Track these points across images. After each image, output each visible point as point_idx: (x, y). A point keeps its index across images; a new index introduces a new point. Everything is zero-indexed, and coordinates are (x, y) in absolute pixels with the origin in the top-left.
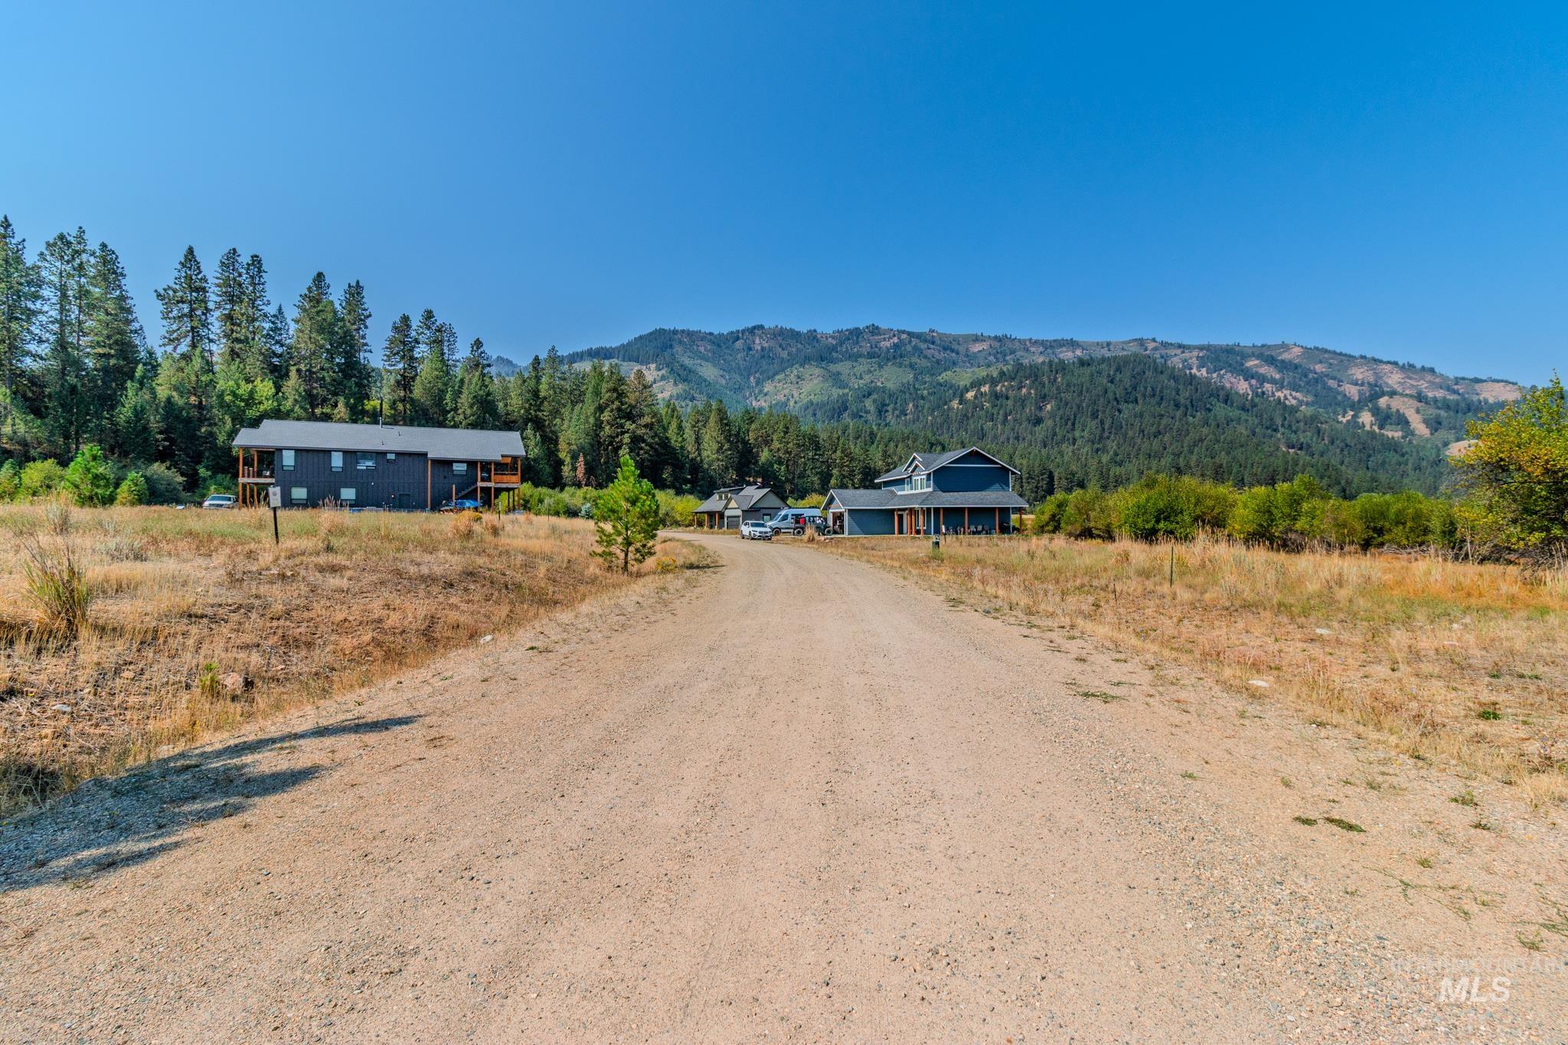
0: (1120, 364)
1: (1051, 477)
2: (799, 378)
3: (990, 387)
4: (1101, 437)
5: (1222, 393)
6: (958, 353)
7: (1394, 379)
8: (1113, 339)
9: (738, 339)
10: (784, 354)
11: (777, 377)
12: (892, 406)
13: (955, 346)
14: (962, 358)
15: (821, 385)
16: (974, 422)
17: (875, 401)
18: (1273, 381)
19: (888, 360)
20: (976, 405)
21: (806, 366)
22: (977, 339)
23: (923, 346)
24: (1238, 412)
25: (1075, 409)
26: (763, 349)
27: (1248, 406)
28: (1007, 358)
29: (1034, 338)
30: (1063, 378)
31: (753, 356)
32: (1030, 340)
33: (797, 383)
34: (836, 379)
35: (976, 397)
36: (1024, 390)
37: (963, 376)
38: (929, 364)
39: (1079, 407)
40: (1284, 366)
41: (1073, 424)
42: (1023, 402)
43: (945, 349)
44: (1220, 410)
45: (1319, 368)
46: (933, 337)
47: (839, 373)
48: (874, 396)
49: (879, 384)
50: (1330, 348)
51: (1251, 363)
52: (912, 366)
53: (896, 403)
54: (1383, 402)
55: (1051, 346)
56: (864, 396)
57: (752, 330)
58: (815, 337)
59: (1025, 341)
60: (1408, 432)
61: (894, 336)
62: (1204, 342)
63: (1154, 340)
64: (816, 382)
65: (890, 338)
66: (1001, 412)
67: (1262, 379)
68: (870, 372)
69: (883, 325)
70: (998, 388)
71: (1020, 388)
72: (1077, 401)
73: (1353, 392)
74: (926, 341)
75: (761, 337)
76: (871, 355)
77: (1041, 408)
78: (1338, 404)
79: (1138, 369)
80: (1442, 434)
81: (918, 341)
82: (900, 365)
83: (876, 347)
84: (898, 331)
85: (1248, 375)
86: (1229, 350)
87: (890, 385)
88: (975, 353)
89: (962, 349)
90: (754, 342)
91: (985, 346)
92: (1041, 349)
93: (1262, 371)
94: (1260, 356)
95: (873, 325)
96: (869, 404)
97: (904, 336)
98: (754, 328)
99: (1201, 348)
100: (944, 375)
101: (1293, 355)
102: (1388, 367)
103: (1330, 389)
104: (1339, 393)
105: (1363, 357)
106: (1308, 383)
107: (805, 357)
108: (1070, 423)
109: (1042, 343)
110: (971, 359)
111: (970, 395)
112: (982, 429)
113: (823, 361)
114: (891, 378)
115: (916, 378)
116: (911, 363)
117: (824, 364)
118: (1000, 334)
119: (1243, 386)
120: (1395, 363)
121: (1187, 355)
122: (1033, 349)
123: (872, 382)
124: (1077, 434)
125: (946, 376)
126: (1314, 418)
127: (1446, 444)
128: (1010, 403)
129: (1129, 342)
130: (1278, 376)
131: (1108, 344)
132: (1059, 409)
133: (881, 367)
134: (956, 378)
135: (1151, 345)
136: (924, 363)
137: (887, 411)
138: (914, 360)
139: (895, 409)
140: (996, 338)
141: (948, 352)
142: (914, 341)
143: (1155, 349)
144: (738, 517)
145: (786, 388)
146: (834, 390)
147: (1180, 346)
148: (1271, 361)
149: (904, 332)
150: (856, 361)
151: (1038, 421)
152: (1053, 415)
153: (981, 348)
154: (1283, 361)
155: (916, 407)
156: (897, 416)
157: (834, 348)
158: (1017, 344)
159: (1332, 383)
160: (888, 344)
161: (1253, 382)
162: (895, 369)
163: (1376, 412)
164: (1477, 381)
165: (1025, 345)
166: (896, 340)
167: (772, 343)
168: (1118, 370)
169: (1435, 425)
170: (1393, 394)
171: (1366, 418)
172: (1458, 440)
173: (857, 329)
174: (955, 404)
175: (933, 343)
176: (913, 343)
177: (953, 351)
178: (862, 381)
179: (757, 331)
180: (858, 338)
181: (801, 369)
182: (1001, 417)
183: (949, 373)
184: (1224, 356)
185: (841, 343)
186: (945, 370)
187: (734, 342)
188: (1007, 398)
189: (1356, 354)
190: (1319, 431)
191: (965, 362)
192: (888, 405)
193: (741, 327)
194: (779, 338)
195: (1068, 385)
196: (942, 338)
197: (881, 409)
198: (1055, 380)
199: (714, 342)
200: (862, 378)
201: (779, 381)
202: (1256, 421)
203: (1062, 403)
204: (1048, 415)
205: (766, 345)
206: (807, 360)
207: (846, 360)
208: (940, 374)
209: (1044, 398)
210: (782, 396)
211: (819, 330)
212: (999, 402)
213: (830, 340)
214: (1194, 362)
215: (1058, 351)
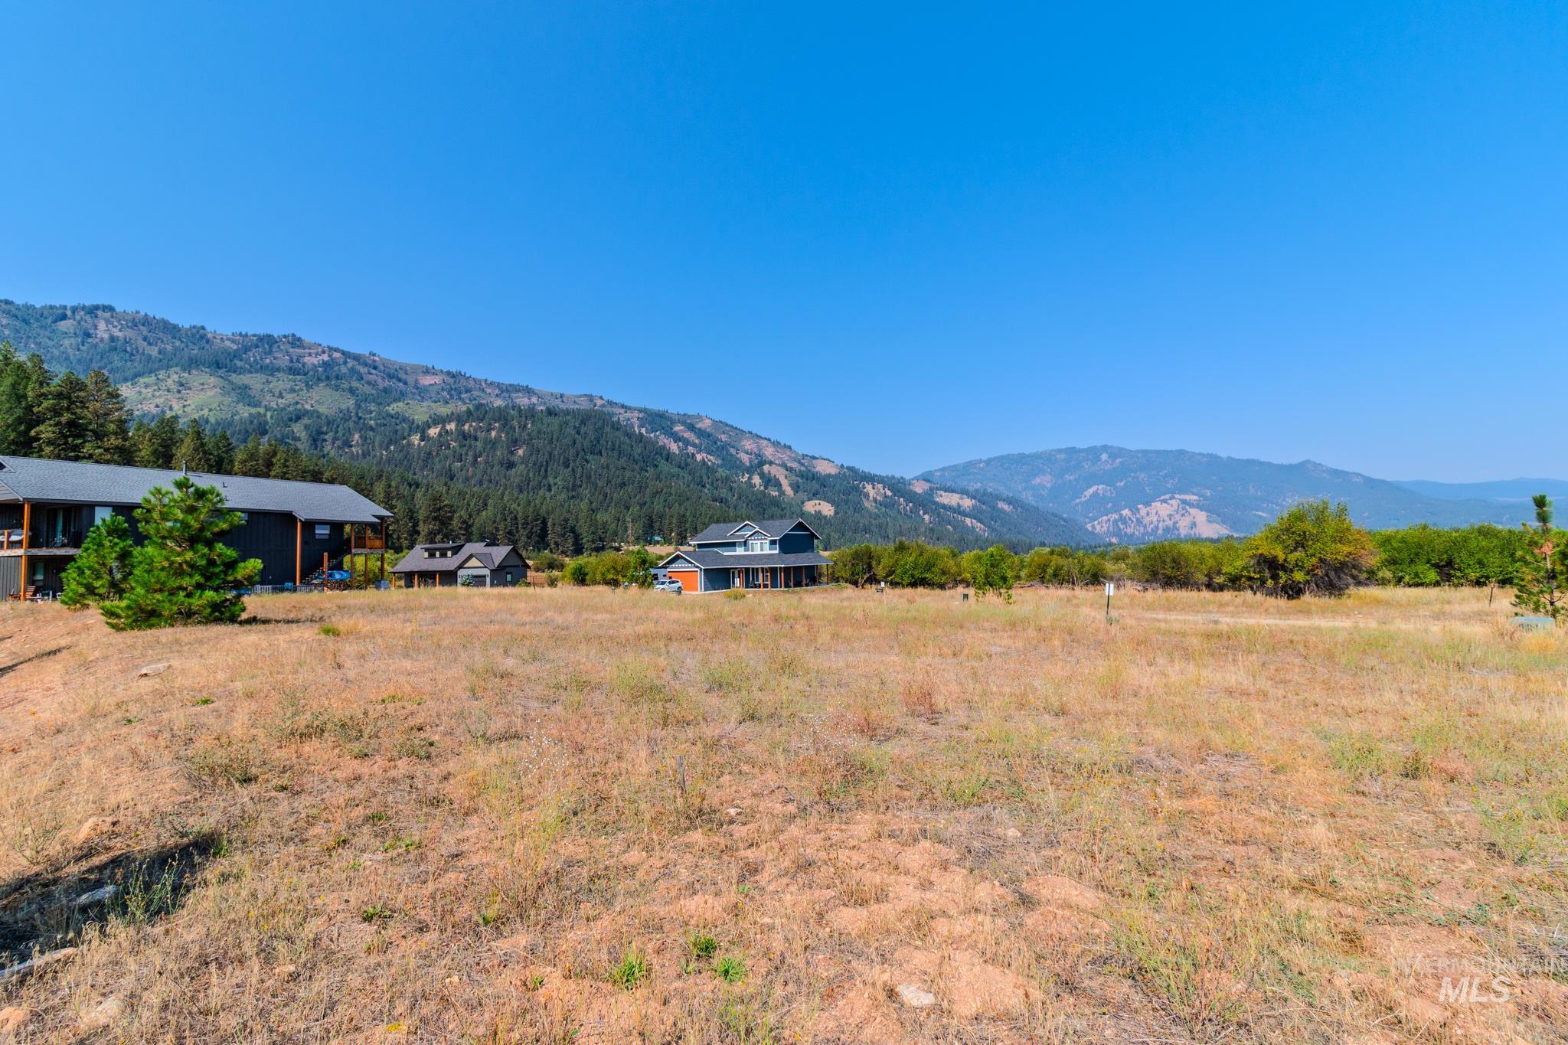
0: (585, 418)
1: (544, 522)
2: (182, 385)
3: (457, 425)
4: (574, 485)
5: (664, 453)
6: (406, 383)
7: (769, 452)
8: (567, 392)
9: (64, 317)
10: (153, 351)
11: (142, 380)
12: (331, 434)
13: (403, 376)
14: (410, 389)
15: (219, 399)
16: (440, 462)
17: (306, 427)
18: (694, 445)
19: (319, 379)
20: (442, 441)
21: (194, 372)
22: (427, 371)
23: (363, 370)
24: (677, 470)
25: (547, 456)
26: (112, 339)
27: (683, 465)
28: (463, 396)
29: (490, 380)
30: (533, 426)
31: (95, 346)
32: (486, 381)
33: (179, 392)
34: (243, 394)
35: (440, 435)
36: (493, 433)
37: (420, 412)
38: (374, 392)
39: (550, 454)
40: (701, 433)
41: (546, 471)
42: (494, 443)
43: (391, 377)
44: (664, 466)
45: (724, 438)
46: (374, 361)
47: (246, 387)
48: (306, 421)
49: (308, 407)
50: (729, 422)
51: (678, 428)
52: (352, 391)
53: (337, 432)
54: (766, 468)
55: (507, 391)
56: (291, 420)
57: (93, 310)
58: (203, 337)
59: (480, 381)
60: (782, 493)
61: (324, 352)
62: (641, 405)
63: (601, 398)
64: (210, 393)
65: (317, 354)
66: (470, 453)
67: (687, 443)
68: (292, 390)
69: (308, 338)
70: (466, 427)
71: (489, 430)
72: (548, 448)
73: (745, 458)
74: (365, 364)
75: (108, 322)
76: (292, 371)
77: (512, 453)
78: (738, 468)
79: (600, 424)
80: (800, 494)
81: (355, 363)
82: (337, 388)
83: (298, 361)
84: (329, 347)
85: (677, 438)
86: (662, 416)
87: (322, 409)
88: (425, 386)
89: (411, 380)
90: (96, 328)
91: (437, 380)
92: (497, 391)
93: (686, 435)
94: (684, 423)
95: (294, 335)
96: (298, 429)
97: (337, 355)
98: (97, 307)
99: (640, 411)
100: (394, 405)
101: (705, 425)
102: (765, 442)
103: (731, 455)
104: (737, 459)
105: (750, 433)
106: (717, 449)
107: (191, 359)
108: (543, 470)
109: (499, 386)
110: (422, 393)
111: (433, 432)
112: (450, 470)
113: (220, 368)
114: (325, 401)
115: (358, 407)
116: (351, 388)
117: (221, 372)
118: (453, 370)
119: (674, 448)
120: (769, 440)
121: (629, 415)
122: (488, 391)
123: (297, 403)
124: (551, 480)
125: (394, 408)
126: (727, 478)
127: (803, 503)
128: (479, 444)
129: (581, 396)
130: (697, 441)
131: (562, 396)
132: (531, 455)
133: (309, 387)
134: (410, 411)
135: (599, 402)
136: (368, 389)
137: (325, 440)
138: (355, 384)
139: (335, 439)
140: (449, 373)
141: (394, 380)
142: (351, 363)
143: (603, 406)
144: (484, 576)
145: (160, 396)
146: (240, 406)
147: (623, 406)
148: (691, 428)
149: (337, 350)
150: (272, 375)
151: (511, 465)
152: (524, 460)
153: (432, 382)
154: (700, 429)
155: (364, 438)
156: (339, 447)
157: (236, 355)
158: (472, 382)
159: (733, 451)
160: (315, 361)
161: (681, 444)
162: (328, 391)
163: (762, 475)
164: (814, 458)
165: (481, 385)
166: (326, 357)
167: (130, 333)
168: (583, 422)
169: (796, 488)
170: (771, 463)
171: (757, 480)
172: (809, 500)
173: (269, 336)
174: (415, 439)
175: (375, 368)
176: (350, 365)
177: (400, 380)
178: (280, 401)
179: (100, 313)
180: (271, 347)
181: (186, 375)
182: (470, 458)
183: (401, 404)
184: (657, 419)
185: (246, 350)
186: (395, 400)
187: (55, 321)
188: (476, 439)
189: (746, 430)
190: (731, 489)
191: (414, 394)
192: (326, 433)
193: (70, 302)
194: (141, 328)
195: (539, 432)
196: (386, 364)
197: (316, 439)
198: (525, 426)
199: (16, 316)
200: (281, 396)
201: (147, 386)
202: (690, 478)
203: (534, 450)
204: (520, 461)
205: (117, 333)
206: (192, 364)
207: (256, 372)
208: (388, 405)
209: (515, 442)
210: (152, 406)
211: (210, 328)
212: (467, 443)
213: (228, 343)
214: (636, 423)
215: (514, 395)
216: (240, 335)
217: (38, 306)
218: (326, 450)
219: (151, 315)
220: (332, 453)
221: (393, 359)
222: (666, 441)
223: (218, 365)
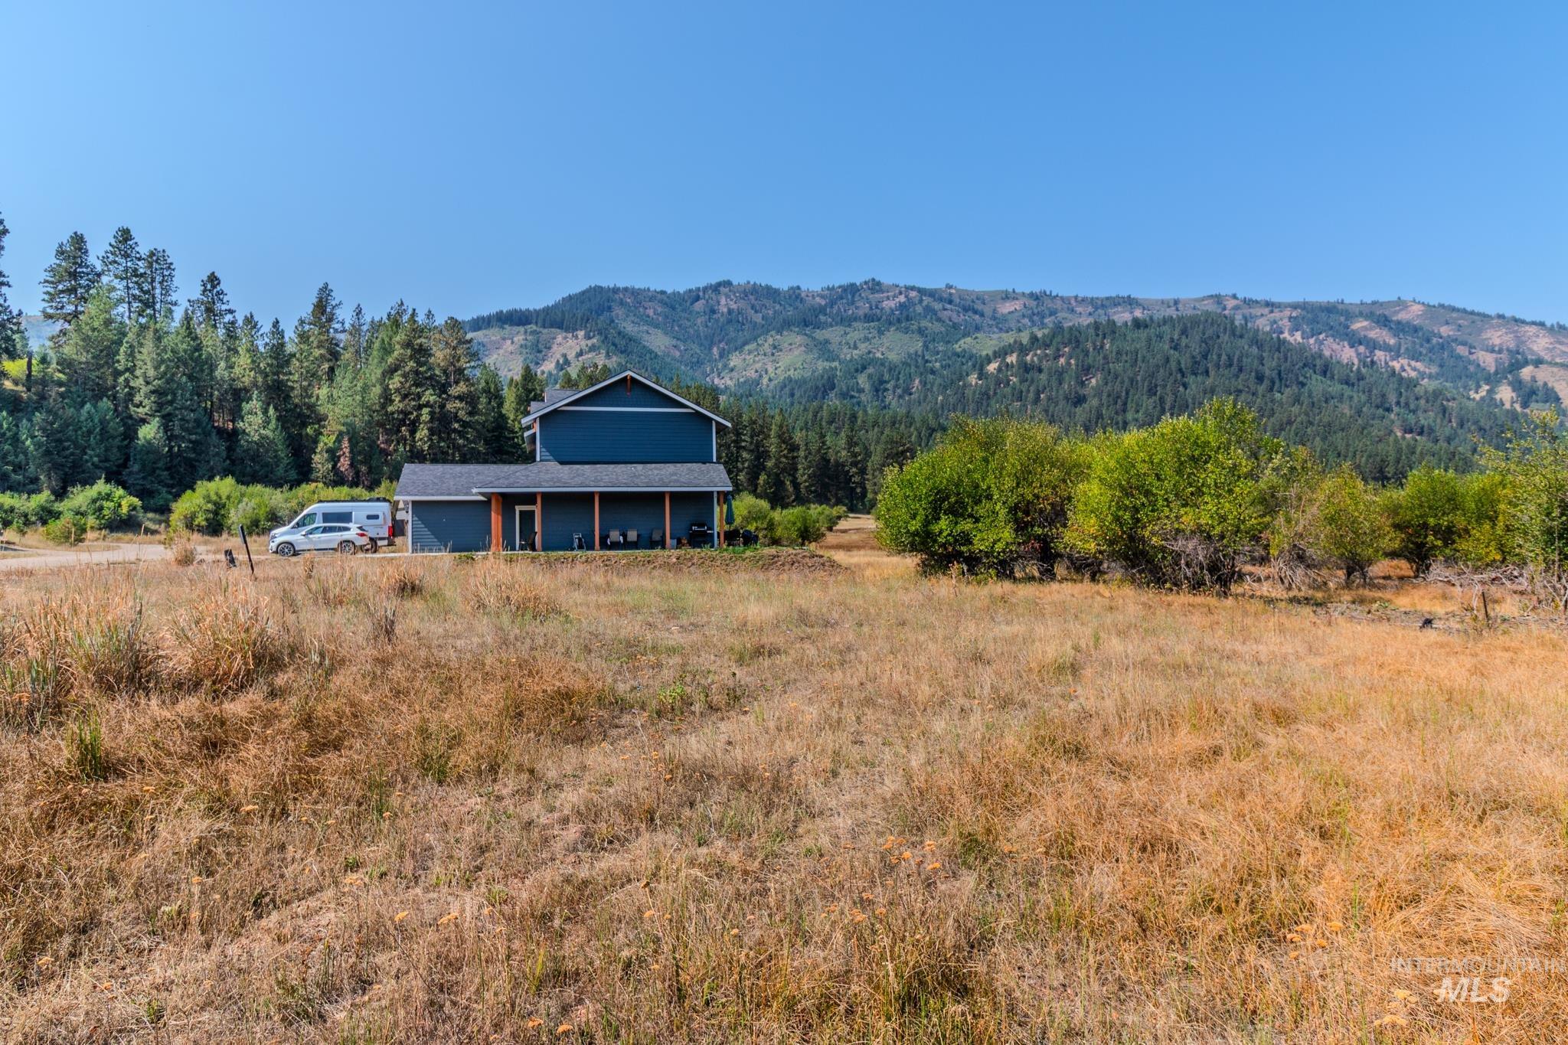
0: (1187, 326)
2: (775, 348)
3: (1018, 356)
5: (1318, 362)
6: (982, 315)
7: (1540, 344)
9: (698, 298)
10: (758, 318)
11: (747, 348)
12: (893, 383)
13: (979, 306)
14: (987, 321)
15: (803, 357)
16: (997, 402)
17: (870, 376)
18: (1386, 348)
19: (891, 324)
20: (1000, 381)
21: (785, 333)
22: (1007, 296)
23: (937, 306)
24: (1339, 387)
25: (1127, 383)
26: (730, 311)
27: (1353, 378)
28: (1045, 321)
29: (1081, 295)
30: (1112, 344)
31: (717, 320)
32: (1076, 297)
33: (773, 354)
34: (824, 349)
35: (999, 370)
36: (1062, 360)
37: (986, 344)
38: (944, 329)
39: (1132, 382)
40: (1401, 329)
41: (1125, 404)
42: (1060, 374)
43: (966, 309)
44: (1317, 385)
45: (1445, 331)
46: (951, 294)
47: (827, 342)
48: (871, 371)
49: (879, 355)
50: (1459, 305)
51: (1359, 325)
52: (921, 331)
53: (898, 379)
54: (1526, 372)
55: (1103, 306)
56: (857, 371)
57: (716, 288)
58: (798, 297)
59: (1069, 299)
60: (1559, 410)
61: (901, 293)
62: (1299, 298)
63: (1234, 297)
64: (796, 352)
65: (895, 296)
66: (1032, 389)
67: (1373, 346)
68: (867, 339)
69: (886, 280)
70: (1028, 358)
71: (1057, 357)
72: (1130, 373)
73: (1488, 361)
74: (941, 299)
75: (727, 296)
76: (868, 318)
77: (1082, 383)
78: (1470, 376)
79: (1210, 332)
81: (930, 300)
82: (906, 331)
83: (877, 308)
84: (905, 287)
85: (1355, 340)
86: (1330, 309)
87: (891, 356)
88: (1005, 315)
89: (988, 311)
90: (719, 303)
91: (1017, 305)
92: (1090, 309)
93: (1373, 334)
94: (1369, 316)
95: (873, 280)
96: (862, 380)
97: (913, 294)
98: (719, 284)
99: (1295, 306)
100: (962, 342)
101: (1412, 314)
102: (1533, 329)
103: (1460, 357)
104: (1470, 362)
105: (1501, 317)
106: (1431, 350)
107: (784, 320)
108: (1120, 402)
109: (1091, 301)
110: (1000, 323)
111: (992, 367)
112: (1007, 411)
113: (807, 326)
114: (894, 347)
115: (926, 347)
116: (920, 328)
117: (808, 330)
118: (1037, 290)
119: (1347, 354)
120: (1542, 324)
121: (1276, 315)
122: (1079, 309)
124: (1130, 416)
125: (964, 344)
126: (1438, 394)
128: (1043, 377)
129: (1203, 299)
130: (1392, 342)
131: (1177, 302)
132: (1106, 384)
133: (881, 333)
134: (977, 346)
136: (937, 327)
137: (888, 390)
138: (924, 324)
139: (896, 387)
140: (1032, 295)
141: (970, 313)
142: (926, 300)
143: (1236, 308)
145: (759, 361)
146: (819, 363)
147: (1268, 304)
148: (1384, 321)
149: (913, 288)
150: (850, 326)
151: (1080, 400)
152: (1098, 393)
153: (1012, 309)
154: (1399, 323)
155: (924, 383)
156: (900, 396)
157: (822, 310)
158: (1059, 302)
159: (1462, 350)
160: (892, 304)
161: (1362, 349)
162: (899, 335)
163: (1517, 385)
165: (1070, 304)
166: (902, 298)
167: (742, 304)
168: (1184, 332)
170: (1538, 362)
171: (1505, 394)
173: (853, 285)
174: (973, 379)
175: (950, 302)
176: (925, 303)
177: (975, 312)
178: (855, 352)
179: (722, 289)
180: (853, 296)
181: (779, 337)
182: (1031, 395)
183: (968, 340)
184: (1323, 316)
185: (832, 303)
186: (964, 336)
187: (692, 303)
188: (1040, 371)
189: (1492, 312)
190: (1444, 410)
191: (990, 326)
192: (887, 382)
193: (702, 284)
194: (751, 297)
195: (1119, 353)
196: (963, 294)
197: (879, 388)
198: (1102, 347)
199: (666, 304)
200: (856, 348)
201: (750, 352)
202: (1364, 398)
203: (1111, 376)
204: (1092, 393)
205: (734, 306)
206: (787, 325)
207: (837, 324)
208: (957, 342)
209: (1087, 370)
210: (753, 372)
211: (804, 288)
212: (1029, 376)
213: (818, 299)
214: (1286, 324)
215: (1111, 311)
216: (828, 289)
217: (682, 292)
218: (887, 401)
219: (758, 283)
220: (894, 403)
221: (970, 288)
222: (1335, 346)
223: (806, 323)
